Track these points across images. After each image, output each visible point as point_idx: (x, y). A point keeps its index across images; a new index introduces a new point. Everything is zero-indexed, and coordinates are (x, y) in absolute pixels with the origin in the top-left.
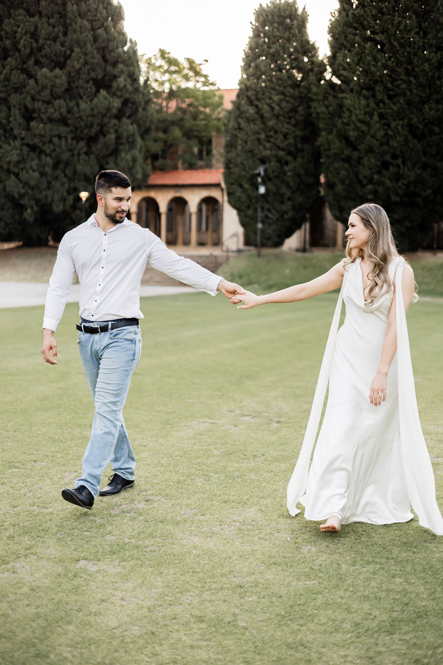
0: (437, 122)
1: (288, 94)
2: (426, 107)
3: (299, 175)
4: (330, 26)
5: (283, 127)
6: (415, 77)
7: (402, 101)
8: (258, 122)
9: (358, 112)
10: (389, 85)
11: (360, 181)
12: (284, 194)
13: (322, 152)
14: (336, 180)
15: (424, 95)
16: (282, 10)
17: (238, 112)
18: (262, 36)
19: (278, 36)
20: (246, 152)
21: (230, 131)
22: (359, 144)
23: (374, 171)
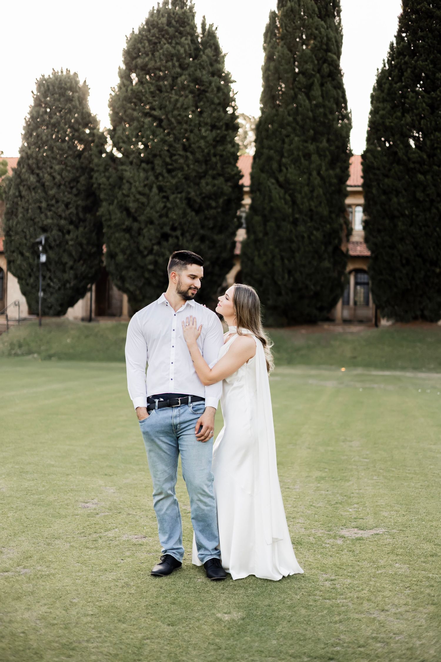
0: (213, 197)
1: (69, 164)
2: (203, 182)
3: (81, 245)
4: (110, 100)
5: (65, 196)
6: (193, 153)
7: (180, 175)
8: (39, 191)
9: (137, 184)
10: (168, 160)
11: (140, 252)
12: (66, 263)
13: (104, 223)
14: (117, 250)
15: (200, 170)
16: (63, 83)
17: (19, 180)
18: (43, 105)
19: (59, 107)
20: (27, 220)
21: (10, 198)
22: (139, 216)
23: (154, 242)
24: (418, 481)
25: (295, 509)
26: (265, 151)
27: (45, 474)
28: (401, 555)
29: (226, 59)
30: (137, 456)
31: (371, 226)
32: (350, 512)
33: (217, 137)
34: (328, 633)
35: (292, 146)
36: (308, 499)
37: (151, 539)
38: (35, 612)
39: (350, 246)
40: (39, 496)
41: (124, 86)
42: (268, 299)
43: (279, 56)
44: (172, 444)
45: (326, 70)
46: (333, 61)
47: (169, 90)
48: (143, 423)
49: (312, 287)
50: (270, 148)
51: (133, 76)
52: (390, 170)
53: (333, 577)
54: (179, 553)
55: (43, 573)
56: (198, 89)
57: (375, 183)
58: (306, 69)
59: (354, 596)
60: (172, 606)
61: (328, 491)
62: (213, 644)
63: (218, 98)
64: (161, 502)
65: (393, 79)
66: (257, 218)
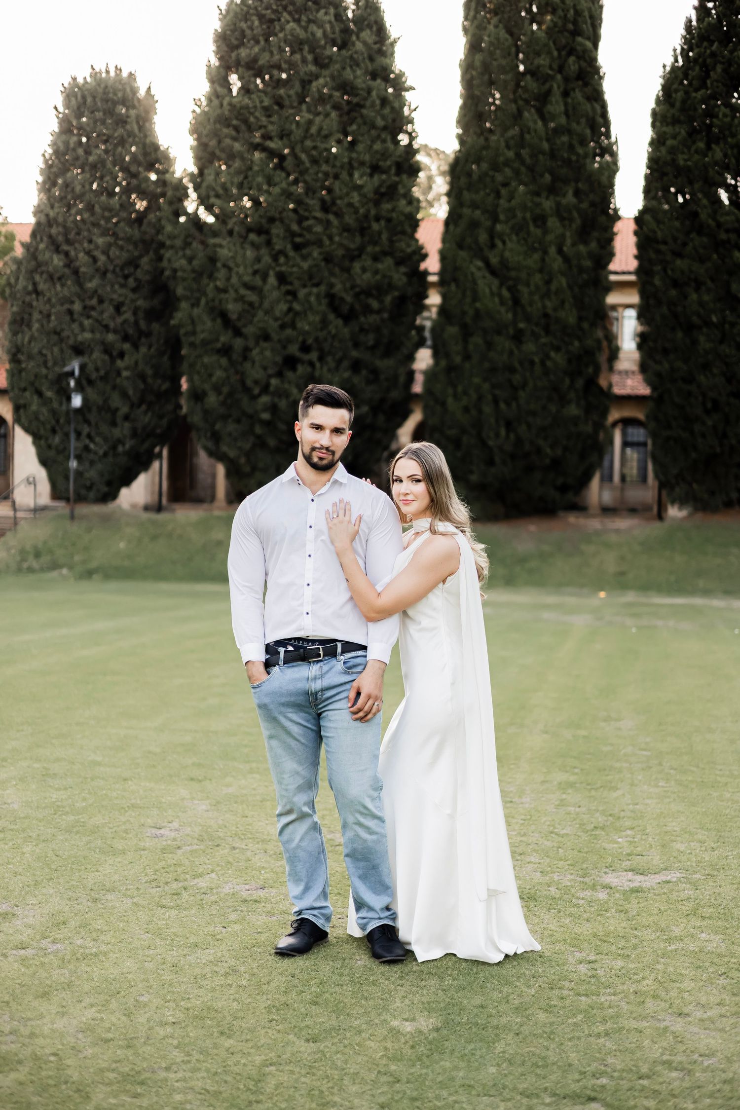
0: (374, 292)
1: (121, 235)
2: (357, 266)
3: (142, 377)
4: (193, 122)
5: (115, 292)
6: (338, 215)
7: (315, 254)
8: (69, 283)
9: (241, 270)
10: (295, 227)
11: (247, 390)
12: (117, 409)
13: (183, 339)
14: (207, 387)
15: (352, 246)
16: (111, 91)
17: (33, 263)
18: (75, 132)
19: (104, 134)
20: (48, 334)
21: (18, 295)
22: (245, 326)
23: (270, 372)
24: (736, 790)
25: (523, 839)
26: (466, 211)
27: (86, 778)
28: (710, 918)
29: (397, 48)
30: (246, 746)
31: (651, 344)
32: (617, 843)
33: (380, 186)
34: (586, 1054)
35: (513, 202)
36: (545, 822)
37: (274, 891)
38: (75, 1018)
39: (615, 379)
40: (77, 818)
41: (218, 97)
42: (471, 472)
43: (491, 43)
44: (310, 726)
45: (572, 68)
46: (585, 51)
47: (295, 104)
48: (258, 690)
49: (548, 450)
50: (474, 206)
51: (234, 78)
52: (685, 244)
53: (592, 957)
54: (323, 915)
55: (87, 951)
56: (348, 102)
57: (658, 268)
58: (538, 67)
59: (629, 989)
60: (313, 1007)
61: (579, 807)
62: (385, 1074)
63: (383, 118)
64: (291, 827)
65: (690, 84)
66: (452, 330)
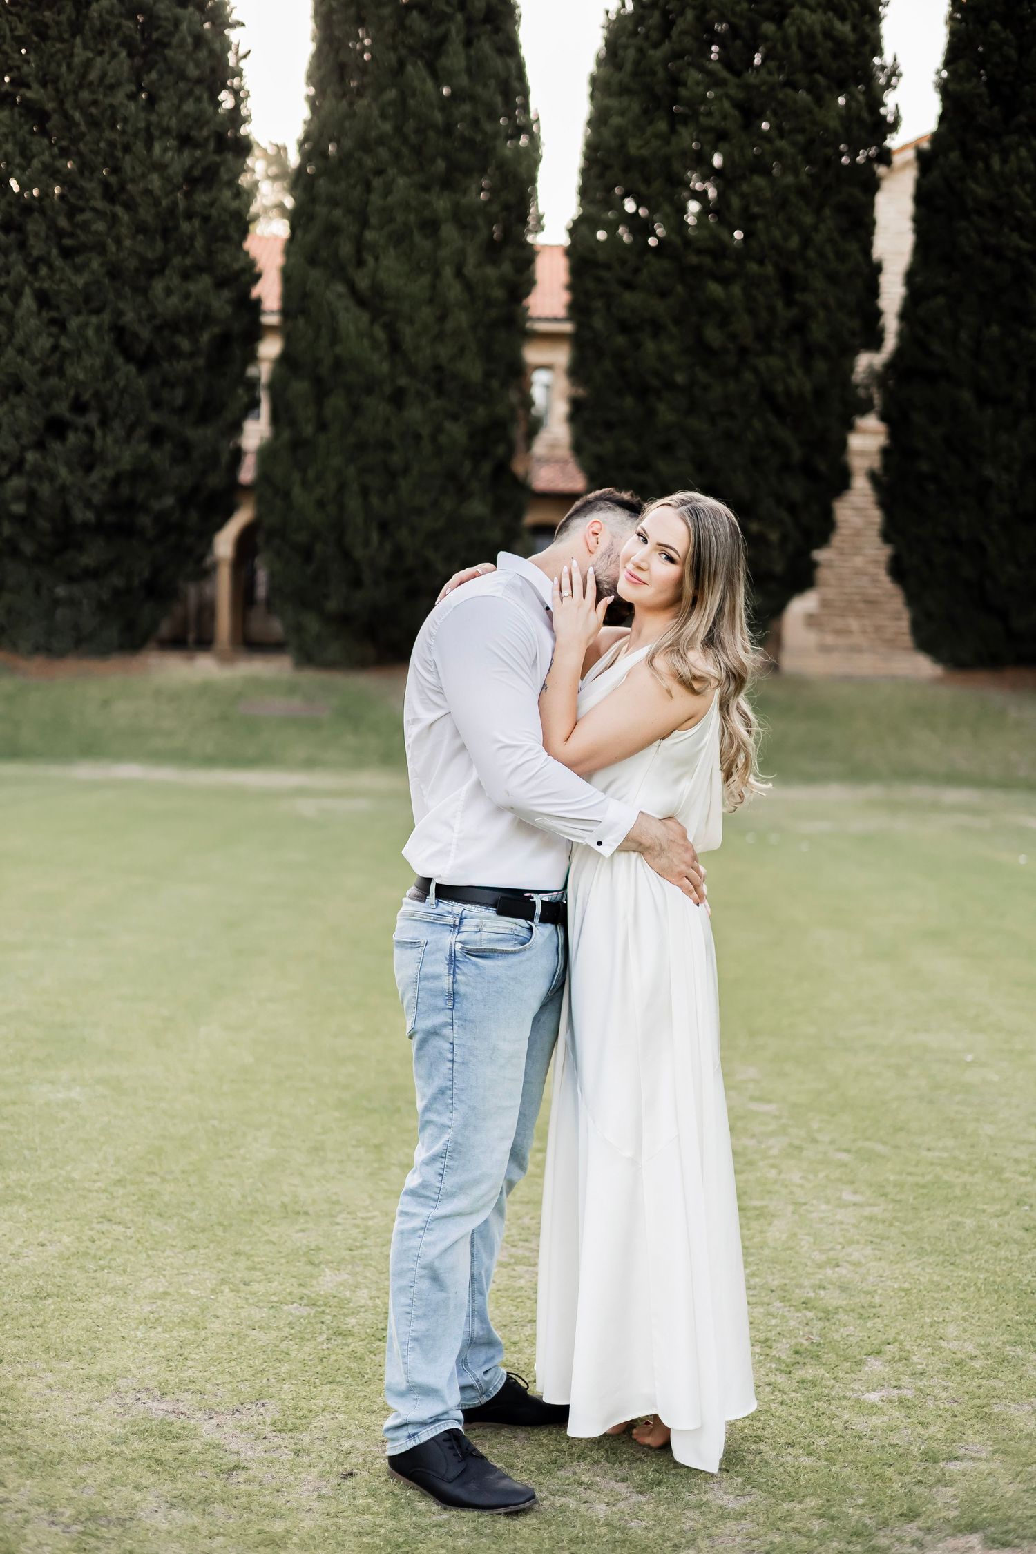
0: (184, 326)
2: (158, 286)
6: (130, 206)
7: (95, 264)
10: (63, 222)
15: (150, 255)
23: (25, 441)
26: (321, 210)
31: (587, 414)
33: (192, 167)
35: (390, 200)
39: (534, 465)
47: (66, 36)
50: (333, 202)
52: (637, 270)
57: (598, 304)
63: (198, 64)
65: (646, 36)
66: (300, 387)
